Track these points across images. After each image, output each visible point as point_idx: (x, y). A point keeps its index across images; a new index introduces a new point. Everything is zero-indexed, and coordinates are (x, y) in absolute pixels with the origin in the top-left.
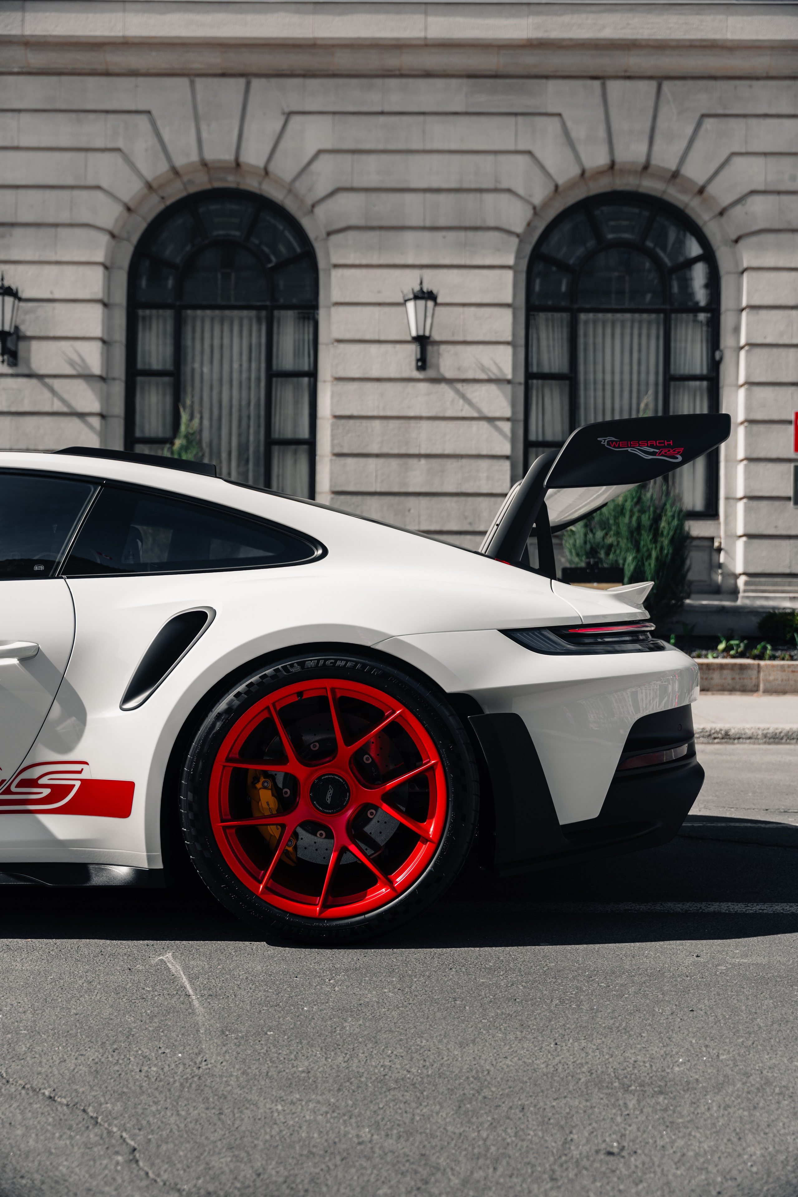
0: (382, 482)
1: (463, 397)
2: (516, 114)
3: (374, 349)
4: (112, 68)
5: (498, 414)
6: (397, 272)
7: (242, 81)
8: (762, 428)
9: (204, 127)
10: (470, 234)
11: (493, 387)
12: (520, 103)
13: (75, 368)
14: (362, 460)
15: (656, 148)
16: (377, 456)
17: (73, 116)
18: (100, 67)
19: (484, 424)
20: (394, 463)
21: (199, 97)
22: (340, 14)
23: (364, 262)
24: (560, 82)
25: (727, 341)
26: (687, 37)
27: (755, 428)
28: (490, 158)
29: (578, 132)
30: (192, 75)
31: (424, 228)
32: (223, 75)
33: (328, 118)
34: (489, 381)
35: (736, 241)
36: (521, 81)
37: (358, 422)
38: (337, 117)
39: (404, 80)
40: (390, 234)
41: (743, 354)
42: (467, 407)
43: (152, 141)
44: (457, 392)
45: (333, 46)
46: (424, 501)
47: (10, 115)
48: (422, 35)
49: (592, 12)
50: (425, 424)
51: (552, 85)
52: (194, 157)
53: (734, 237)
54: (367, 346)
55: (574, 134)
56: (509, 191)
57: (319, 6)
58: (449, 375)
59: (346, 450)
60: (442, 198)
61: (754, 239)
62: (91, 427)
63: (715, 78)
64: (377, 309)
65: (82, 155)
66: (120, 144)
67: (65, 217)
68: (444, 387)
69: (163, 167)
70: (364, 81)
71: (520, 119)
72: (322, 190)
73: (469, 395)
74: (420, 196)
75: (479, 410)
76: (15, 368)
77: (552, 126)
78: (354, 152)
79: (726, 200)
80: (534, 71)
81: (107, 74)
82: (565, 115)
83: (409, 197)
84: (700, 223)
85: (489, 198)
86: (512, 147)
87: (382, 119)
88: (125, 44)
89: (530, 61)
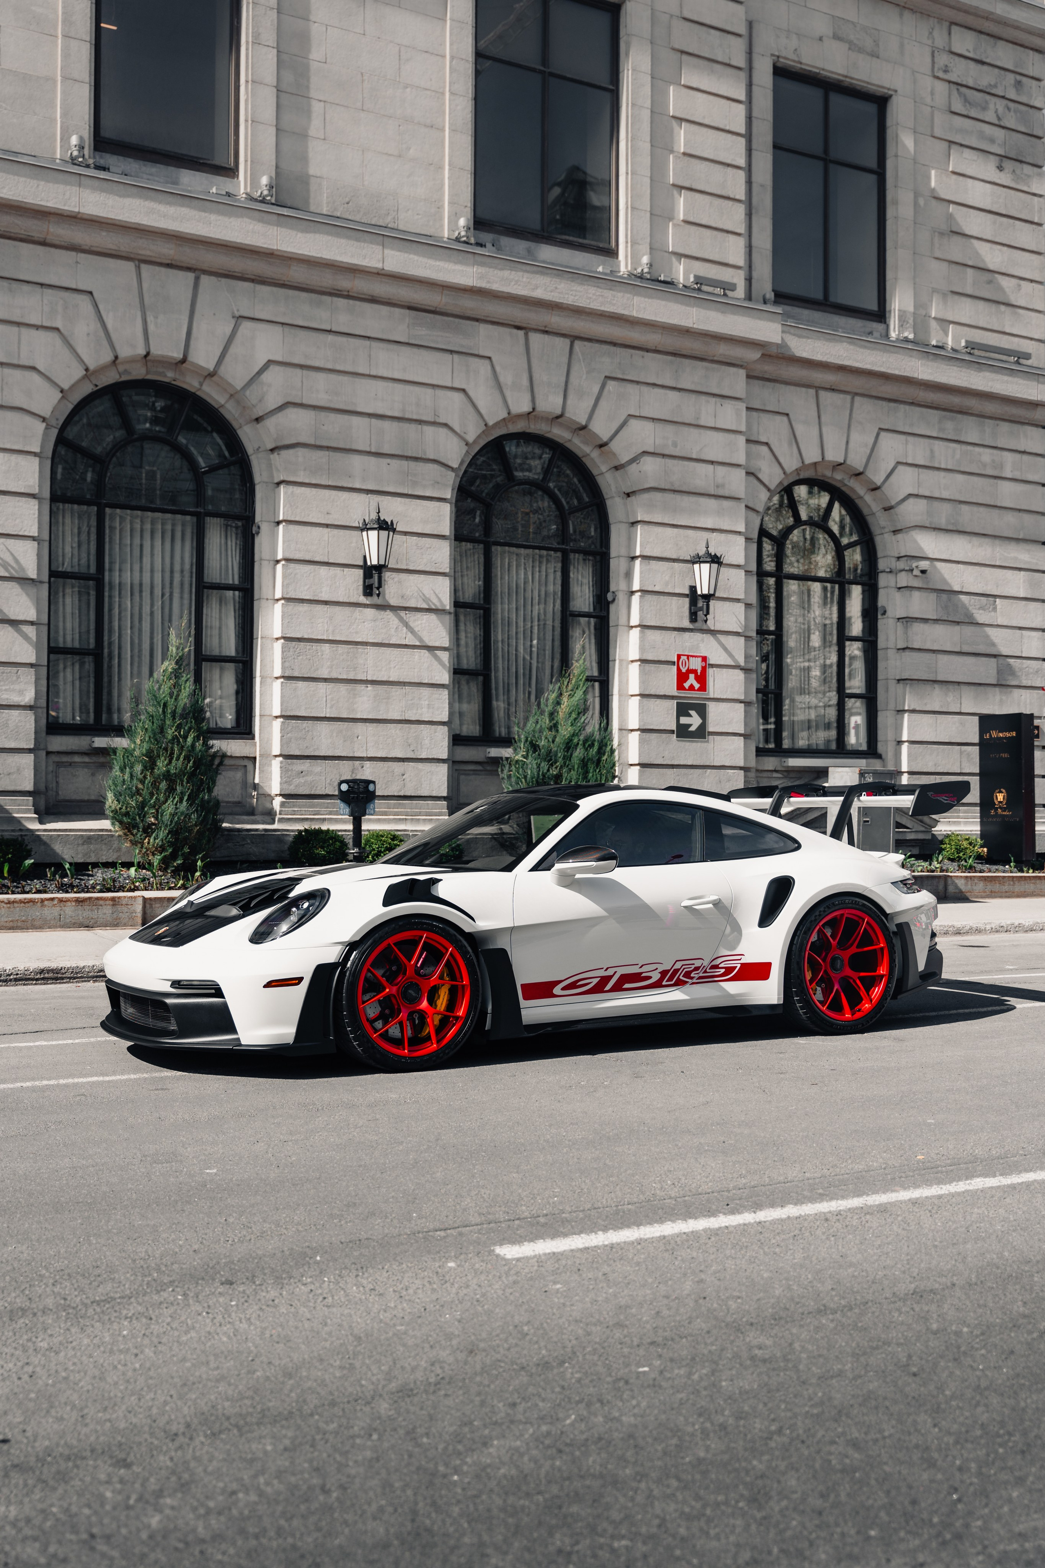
0: (331, 707)
1: (407, 625)
2: (451, 352)
3: (323, 570)
4: (50, 239)
5: (437, 644)
6: (345, 495)
7: (191, 276)
8: (652, 667)
9: (150, 319)
10: (412, 464)
11: (433, 617)
12: (456, 341)
13: (7, 570)
14: (312, 684)
15: (569, 402)
16: (325, 680)
17: (5, 284)
18: (36, 235)
19: (425, 653)
20: (343, 688)
21: (145, 286)
22: (302, 231)
23: (314, 482)
24: (490, 327)
25: (617, 584)
26: (602, 308)
27: (648, 667)
28: (429, 391)
29: (506, 378)
30: (141, 261)
31: (369, 453)
32: (169, 266)
33: (279, 329)
34: (429, 610)
35: (628, 495)
36: (457, 320)
37: (308, 645)
38: (287, 329)
39: (351, 302)
40: (338, 455)
41: (635, 598)
42: (409, 635)
43: (95, 325)
44: (401, 619)
45: (291, 258)
46: (371, 727)
48: (380, 266)
49: (528, 272)
50: (371, 650)
51: (483, 329)
52: (139, 350)
53: (627, 491)
54: (317, 567)
55: (502, 379)
56: (446, 425)
57: (282, 218)
58: (393, 602)
59: (296, 674)
60: (386, 424)
61: (646, 496)
62: (26, 637)
63: (614, 344)
64: (326, 530)
65: (15, 329)
66: (58, 324)
68: (389, 614)
69: (108, 357)
70: (313, 296)
71: (456, 356)
72: (272, 401)
73: (411, 624)
74: (366, 420)
75: (421, 640)
77: (484, 367)
78: (302, 367)
79: (624, 458)
80: (469, 313)
81: (43, 243)
82: (493, 359)
83: (356, 420)
84: (595, 472)
85: (429, 430)
86: (450, 385)
87: (331, 338)
88: (75, 219)
89: (468, 304)
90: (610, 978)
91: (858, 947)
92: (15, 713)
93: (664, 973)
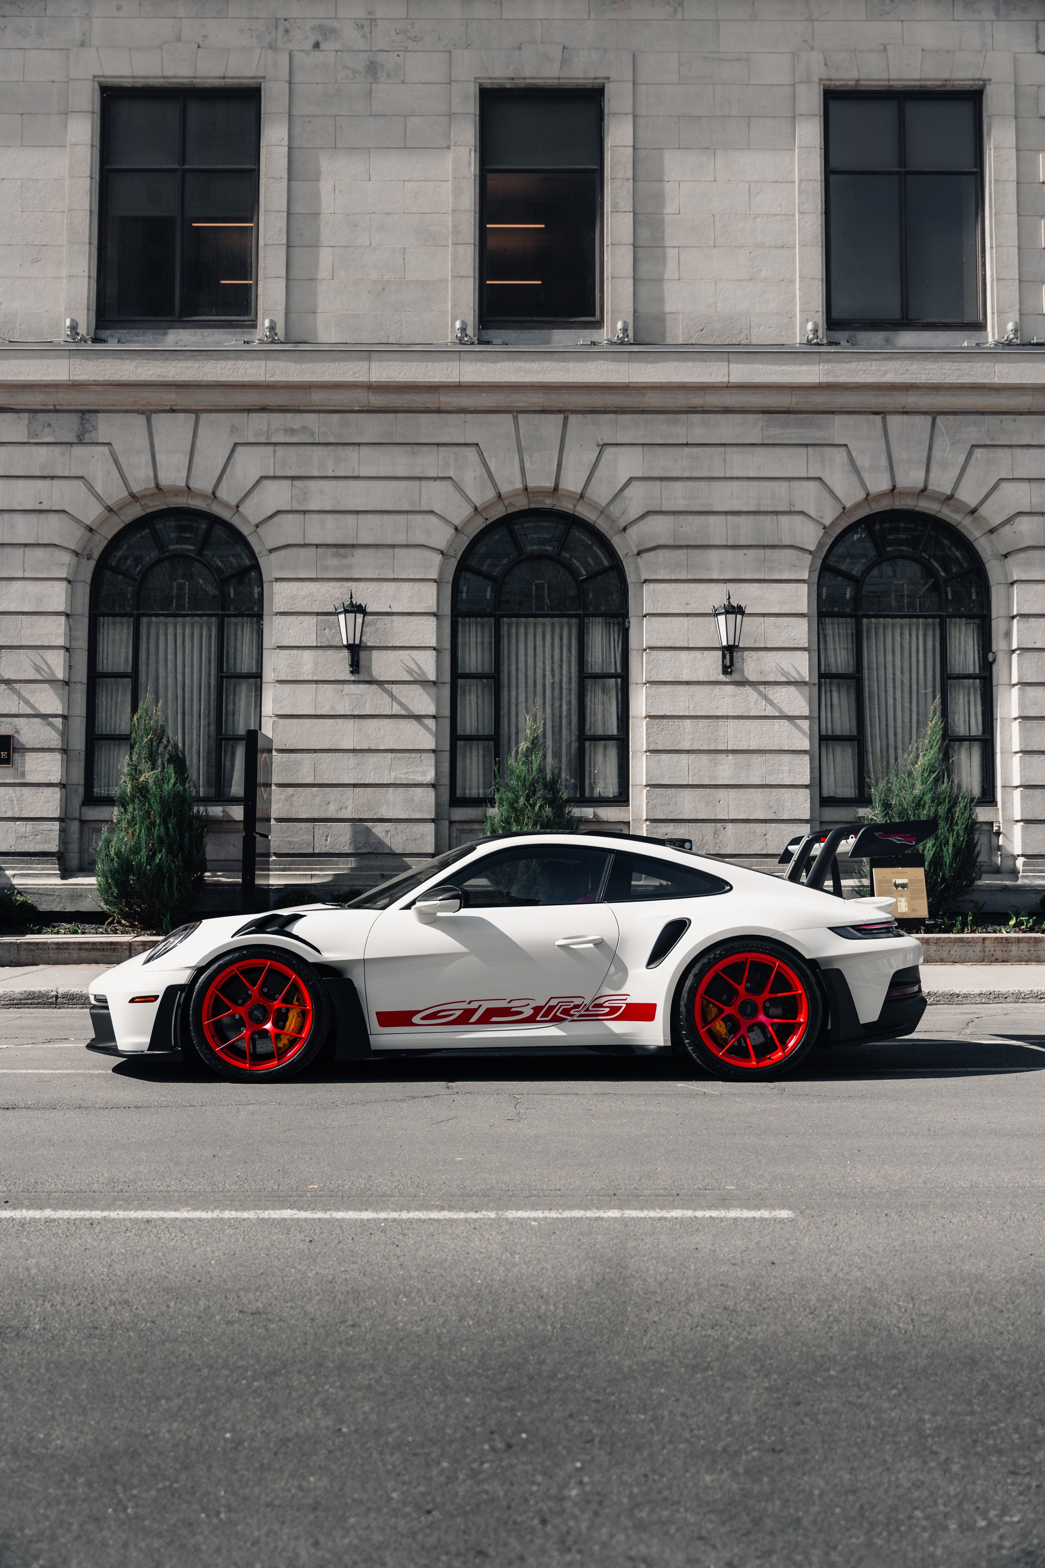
0: (693, 776)
1: (766, 698)
2: (807, 445)
3: (684, 655)
4: (443, 407)
5: (797, 714)
6: (703, 586)
7: (560, 417)
8: (1035, 723)
9: (526, 458)
10: (769, 552)
11: (792, 689)
12: (810, 435)
13: (412, 675)
14: (675, 756)
15: (932, 475)
16: (688, 752)
17: (409, 448)
18: (432, 406)
19: (784, 722)
20: (704, 758)
21: (522, 431)
22: (652, 362)
23: (673, 578)
24: (846, 417)
25: (999, 644)
26: (960, 381)
27: (1029, 723)
28: (785, 484)
29: (863, 461)
30: (516, 412)
31: (727, 547)
32: (543, 412)
33: (639, 449)
34: (789, 683)
35: (1006, 556)
36: (810, 416)
37: (671, 721)
38: (646, 448)
39: (706, 416)
40: (696, 552)
41: (1015, 657)
42: (769, 706)
43: (480, 470)
44: (760, 693)
45: (645, 387)
46: (732, 792)
47: (351, 448)
48: (726, 380)
49: (877, 360)
50: (731, 722)
51: (838, 420)
52: (519, 485)
53: (1004, 553)
54: (678, 652)
55: (858, 463)
56: (802, 513)
57: (633, 355)
58: (752, 678)
59: (660, 748)
60: (742, 519)
61: (1022, 555)
62: (427, 728)
63: (983, 413)
64: (685, 619)
65: (417, 483)
66: (451, 473)
67: (401, 539)
68: (748, 689)
69: (491, 494)
70: (670, 416)
71: (810, 449)
72: (633, 514)
73: (770, 697)
74: (722, 518)
75: (780, 710)
76: (357, 675)
77: (840, 456)
78: (661, 479)
79: (996, 521)
80: (822, 408)
81: (439, 411)
82: (849, 446)
83: (712, 519)
84: (971, 539)
85: (784, 520)
86: (805, 475)
87: (687, 450)
88: (459, 387)
89: (819, 400)
90: (474, 1011)
91: (771, 992)
92: (419, 790)
93: (537, 1009)
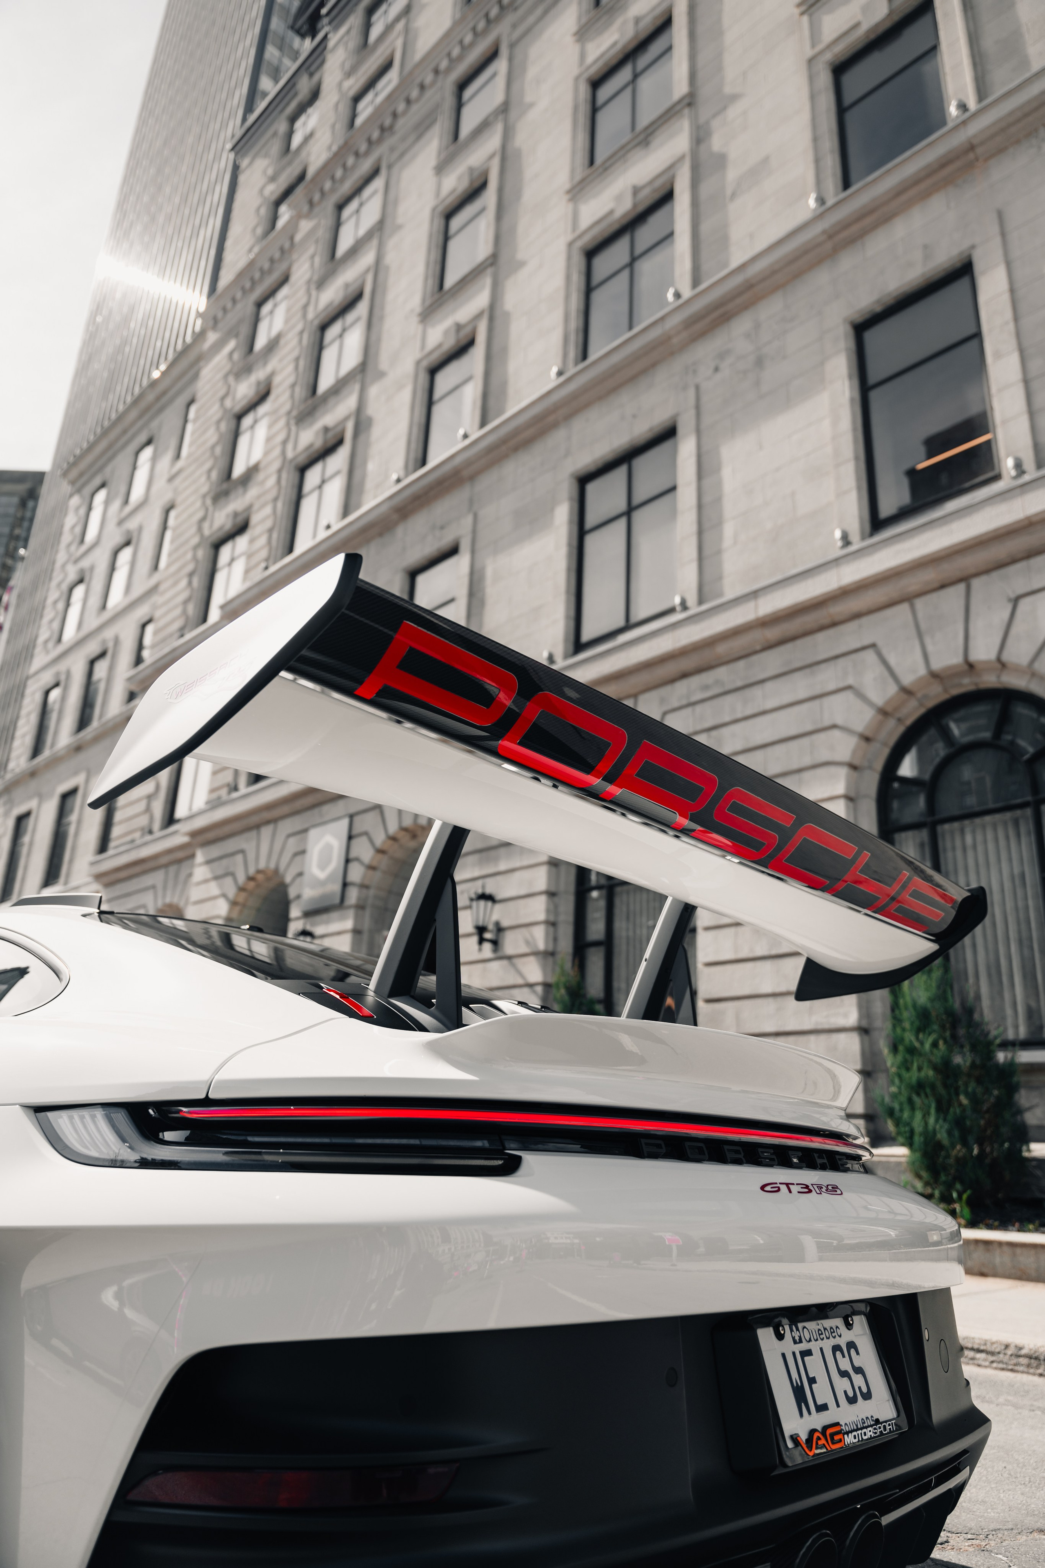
4: (838, 619)
7: (962, 586)
9: (928, 641)
17: (808, 671)
18: (826, 621)
21: (920, 616)
30: (909, 599)
32: (942, 587)
43: (880, 669)
47: (756, 687)
52: (922, 671)
65: (818, 701)
66: (850, 681)
67: (807, 761)
69: (892, 689)
81: (834, 624)
